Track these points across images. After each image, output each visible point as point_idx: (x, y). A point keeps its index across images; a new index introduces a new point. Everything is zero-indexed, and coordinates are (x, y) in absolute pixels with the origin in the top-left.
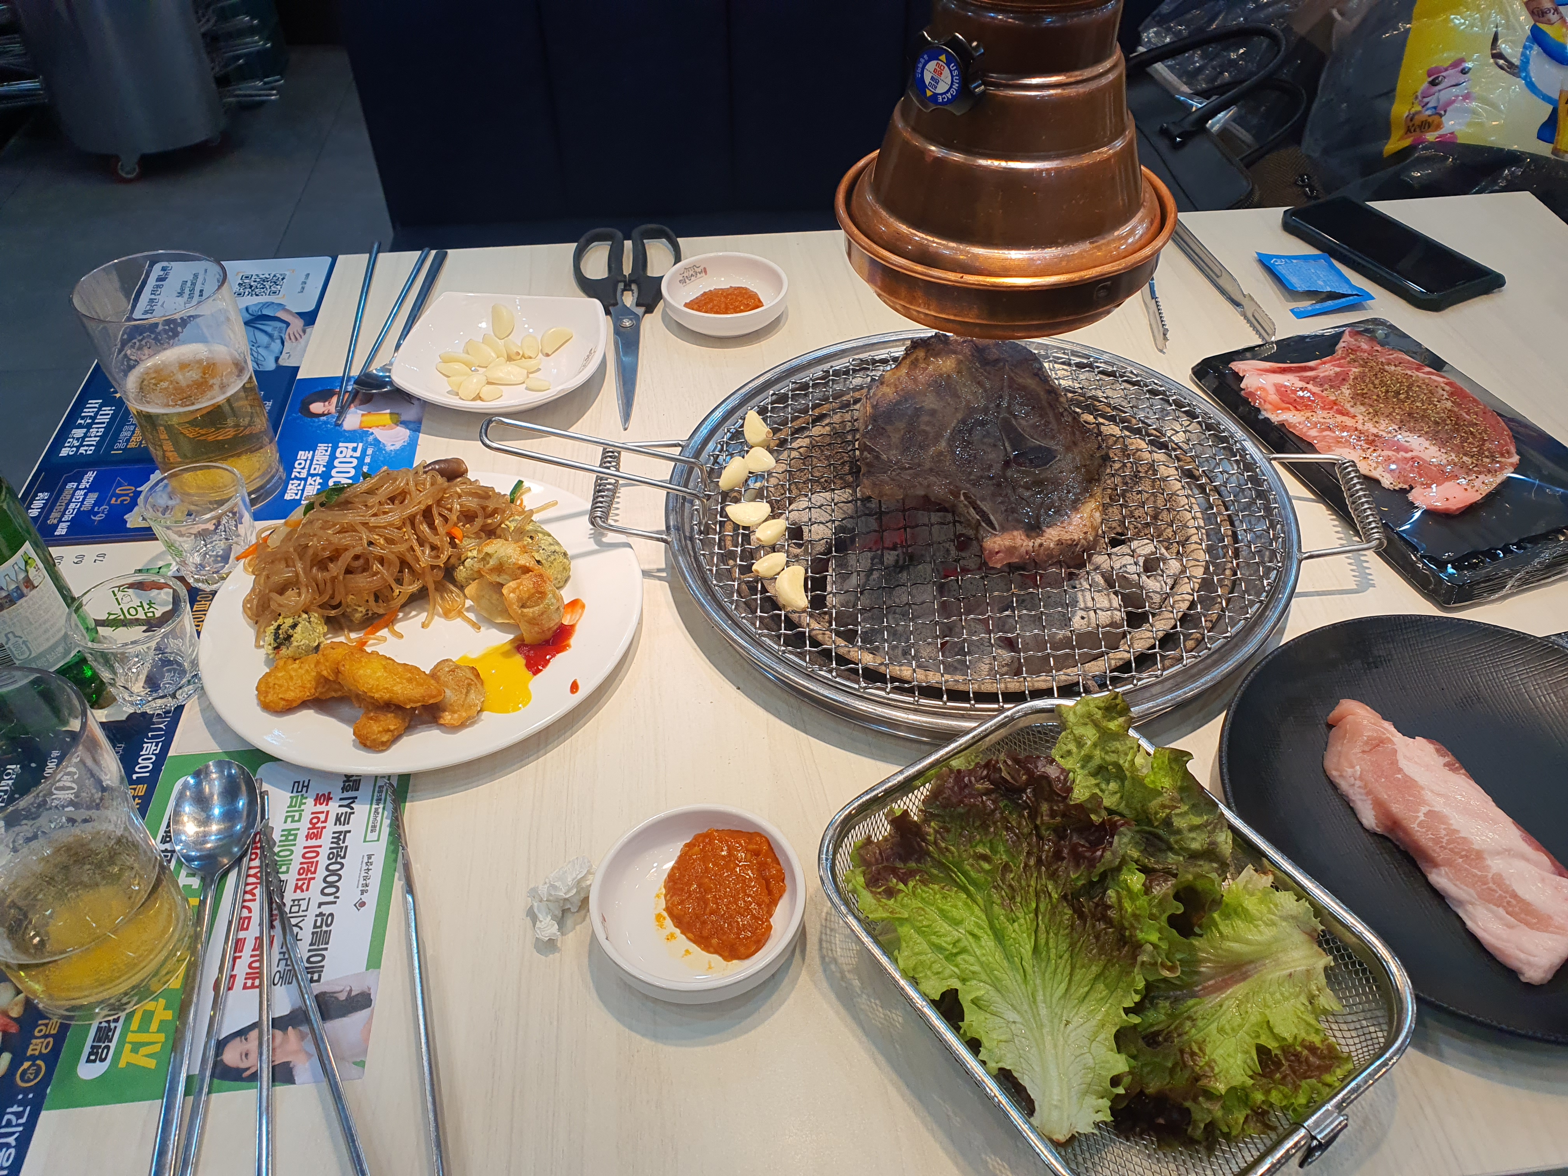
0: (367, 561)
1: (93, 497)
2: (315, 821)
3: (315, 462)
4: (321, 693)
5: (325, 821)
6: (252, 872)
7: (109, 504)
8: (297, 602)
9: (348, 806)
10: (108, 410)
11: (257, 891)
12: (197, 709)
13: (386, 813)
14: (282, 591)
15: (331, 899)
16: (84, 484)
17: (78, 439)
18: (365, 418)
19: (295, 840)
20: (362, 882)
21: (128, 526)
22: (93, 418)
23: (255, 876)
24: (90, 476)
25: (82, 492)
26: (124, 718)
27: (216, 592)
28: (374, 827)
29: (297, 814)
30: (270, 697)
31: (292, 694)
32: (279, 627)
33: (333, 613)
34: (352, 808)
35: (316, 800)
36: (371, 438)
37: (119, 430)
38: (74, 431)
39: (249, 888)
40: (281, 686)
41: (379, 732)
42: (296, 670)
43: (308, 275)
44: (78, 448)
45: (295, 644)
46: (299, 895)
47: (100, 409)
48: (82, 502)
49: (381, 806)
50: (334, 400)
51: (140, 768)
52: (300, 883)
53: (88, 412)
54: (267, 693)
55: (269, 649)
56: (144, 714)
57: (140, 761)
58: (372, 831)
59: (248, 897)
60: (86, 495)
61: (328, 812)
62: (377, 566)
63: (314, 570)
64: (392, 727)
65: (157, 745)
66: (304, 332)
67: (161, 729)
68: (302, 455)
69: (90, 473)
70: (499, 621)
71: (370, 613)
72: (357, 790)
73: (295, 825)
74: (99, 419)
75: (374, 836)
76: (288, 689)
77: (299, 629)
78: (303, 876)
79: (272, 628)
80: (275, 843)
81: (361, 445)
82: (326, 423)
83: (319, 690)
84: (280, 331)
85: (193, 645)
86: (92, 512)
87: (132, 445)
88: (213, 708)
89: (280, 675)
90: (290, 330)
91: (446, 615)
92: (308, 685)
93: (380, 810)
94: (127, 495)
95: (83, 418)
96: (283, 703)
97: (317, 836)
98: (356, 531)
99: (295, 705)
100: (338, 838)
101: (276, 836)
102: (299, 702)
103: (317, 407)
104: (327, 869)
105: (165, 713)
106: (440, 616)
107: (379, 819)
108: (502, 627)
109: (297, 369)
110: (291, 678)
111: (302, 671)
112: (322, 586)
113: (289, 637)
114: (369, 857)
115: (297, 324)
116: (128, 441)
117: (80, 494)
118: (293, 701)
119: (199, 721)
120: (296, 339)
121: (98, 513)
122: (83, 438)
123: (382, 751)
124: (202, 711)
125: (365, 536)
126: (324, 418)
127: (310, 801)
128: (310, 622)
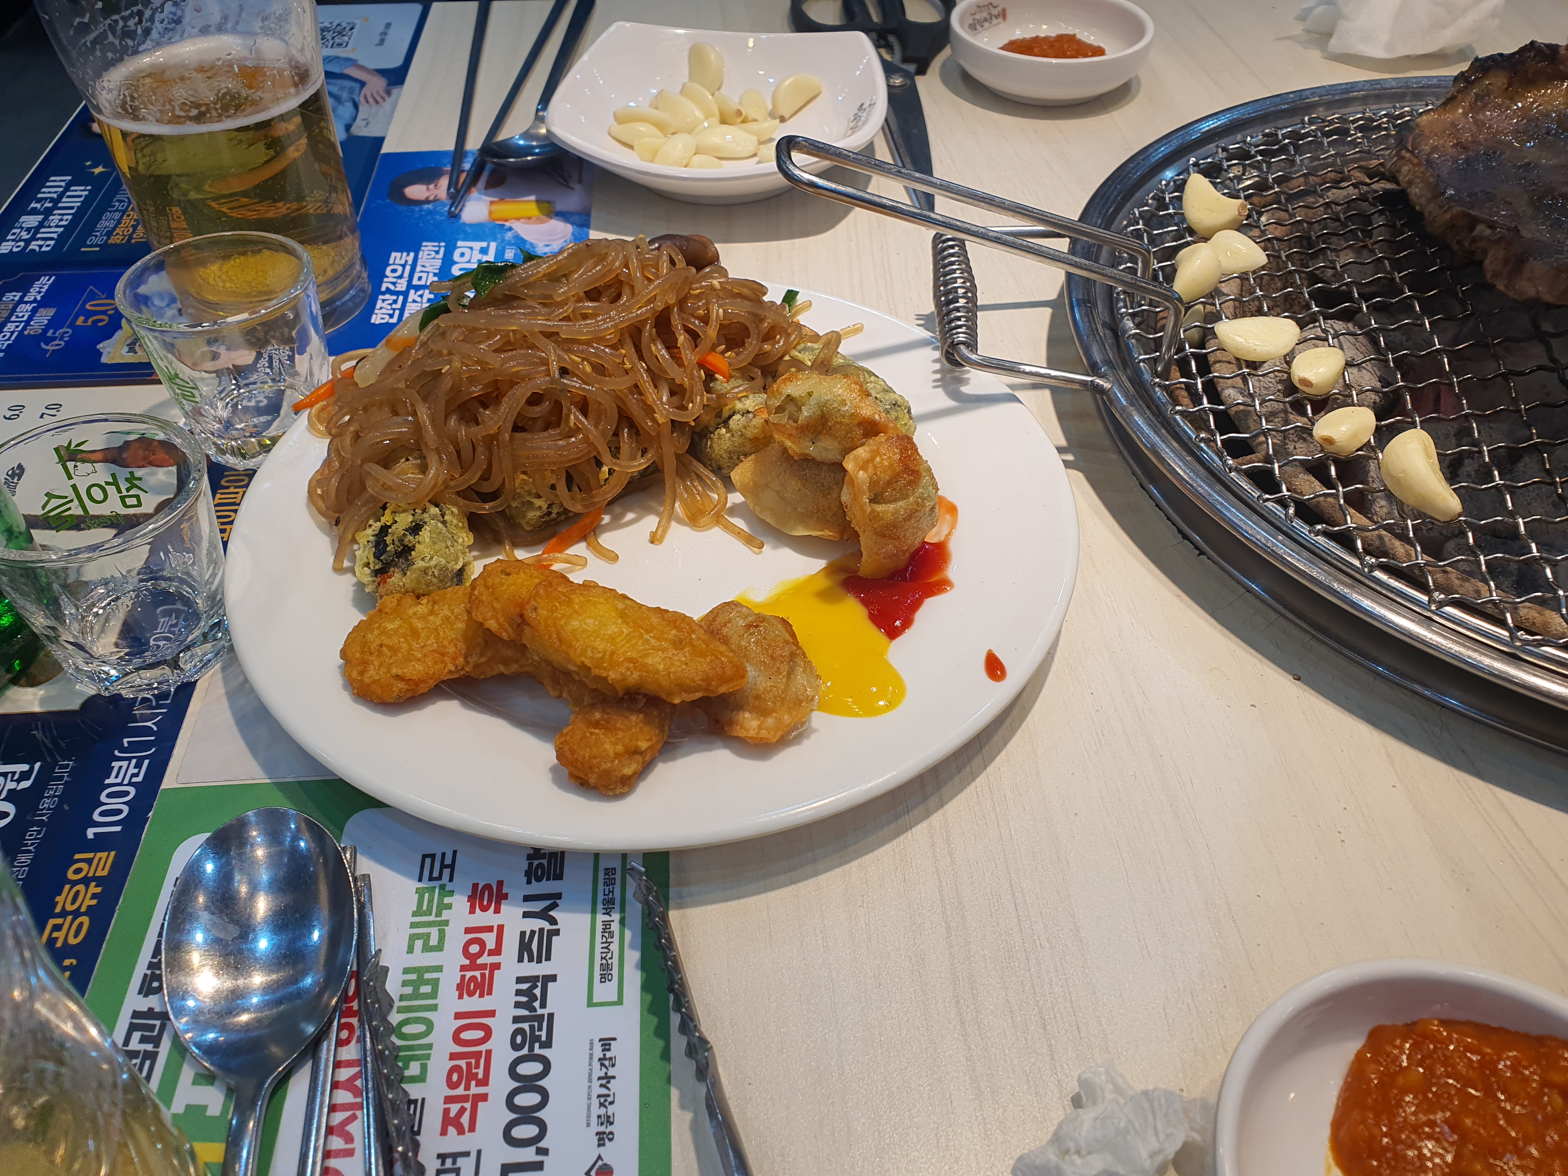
0: (558, 407)
1: (45, 316)
2: (474, 949)
3: (419, 268)
4: (477, 666)
5: (497, 951)
6: (344, 1074)
7: (72, 325)
8: (420, 483)
9: (543, 915)
10: (81, 191)
11: (354, 1129)
12: (220, 690)
13: (628, 934)
14: (387, 460)
15: (528, 1154)
16: (34, 294)
17: (28, 230)
18: (495, 207)
19: (434, 995)
20: (596, 1110)
21: (104, 360)
22: (56, 201)
23: (348, 1086)
24: (44, 283)
25: (29, 307)
26: (75, 704)
27: (255, 471)
28: (606, 967)
29: (434, 932)
30: (372, 673)
31: (419, 667)
32: (384, 530)
33: (486, 508)
34: (553, 921)
35: (471, 899)
36: (509, 235)
37: (97, 217)
38: (23, 218)
39: (338, 1117)
40: (394, 650)
41: (617, 755)
42: (423, 618)
43: (388, 25)
44: (28, 242)
45: (420, 564)
46: (453, 1142)
47: (67, 188)
48: (27, 323)
49: (616, 916)
50: (444, 182)
51: (102, 814)
52: (454, 1108)
53: (48, 192)
54: (365, 663)
55: (365, 575)
56: (117, 699)
57: (103, 798)
58: (604, 978)
59: (336, 1143)
60: (34, 311)
61: (501, 928)
62: (575, 417)
63: (453, 422)
64: (643, 745)
65: (138, 766)
66: (389, 93)
67: (148, 731)
68: (397, 258)
69: (44, 279)
70: (800, 532)
71: (555, 511)
72: (559, 877)
73: (431, 959)
74: (65, 202)
75: (606, 991)
76: (409, 657)
77: (425, 534)
78: (460, 1091)
79: (369, 534)
80: (391, 1002)
81: (493, 246)
82: (430, 212)
83: (473, 660)
84: (351, 91)
85: (214, 563)
86: (42, 337)
87: (115, 240)
88: (252, 690)
89: (390, 626)
90: (365, 90)
91: (694, 520)
92: (451, 650)
93: (615, 927)
94: (104, 313)
95: (39, 200)
96: (401, 685)
97: (484, 987)
98: (533, 347)
99: (423, 689)
100: (528, 993)
101: (393, 986)
102: (432, 683)
103: (415, 191)
104: (513, 1073)
105: (158, 697)
106: (680, 521)
107: (615, 947)
108: (804, 545)
109: (380, 141)
110: (415, 633)
111: (437, 621)
112: (467, 454)
113: (406, 551)
114: (606, 1044)
115: (377, 84)
116: (109, 234)
117: (24, 310)
118: (417, 683)
119: (224, 716)
120: (377, 102)
121: (53, 339)
122: (37, 229)
123: (621, 796)
124: (232, 696)
125: (554, 357)
126: (430, 206)
127: (460, 902)
128: (444, 523)
